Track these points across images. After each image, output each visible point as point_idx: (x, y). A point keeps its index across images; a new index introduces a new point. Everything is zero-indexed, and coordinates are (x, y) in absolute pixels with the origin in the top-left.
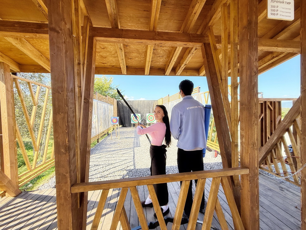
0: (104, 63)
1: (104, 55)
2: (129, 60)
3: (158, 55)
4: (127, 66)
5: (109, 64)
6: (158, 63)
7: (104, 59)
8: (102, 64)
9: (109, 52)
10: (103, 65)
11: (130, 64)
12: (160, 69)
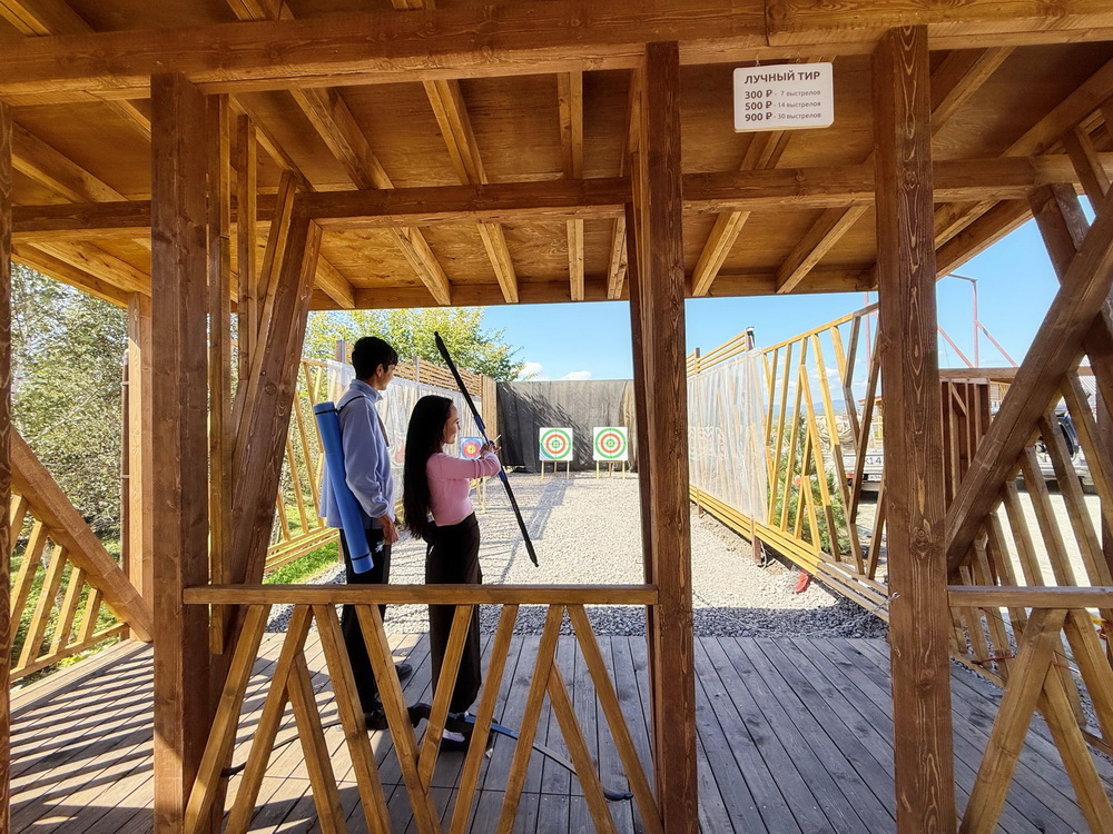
0: (383, 277)
1: (376, 254)
2: (451, 263)
3: (532, 243)
4: (450, 281)
5: (397, 278)
6: (542, 266)
7: (380, 266)
8: (379, 279)
9: (384, 245)
10: (382, 280)
11: (458, 275)
12: (556, 281)
